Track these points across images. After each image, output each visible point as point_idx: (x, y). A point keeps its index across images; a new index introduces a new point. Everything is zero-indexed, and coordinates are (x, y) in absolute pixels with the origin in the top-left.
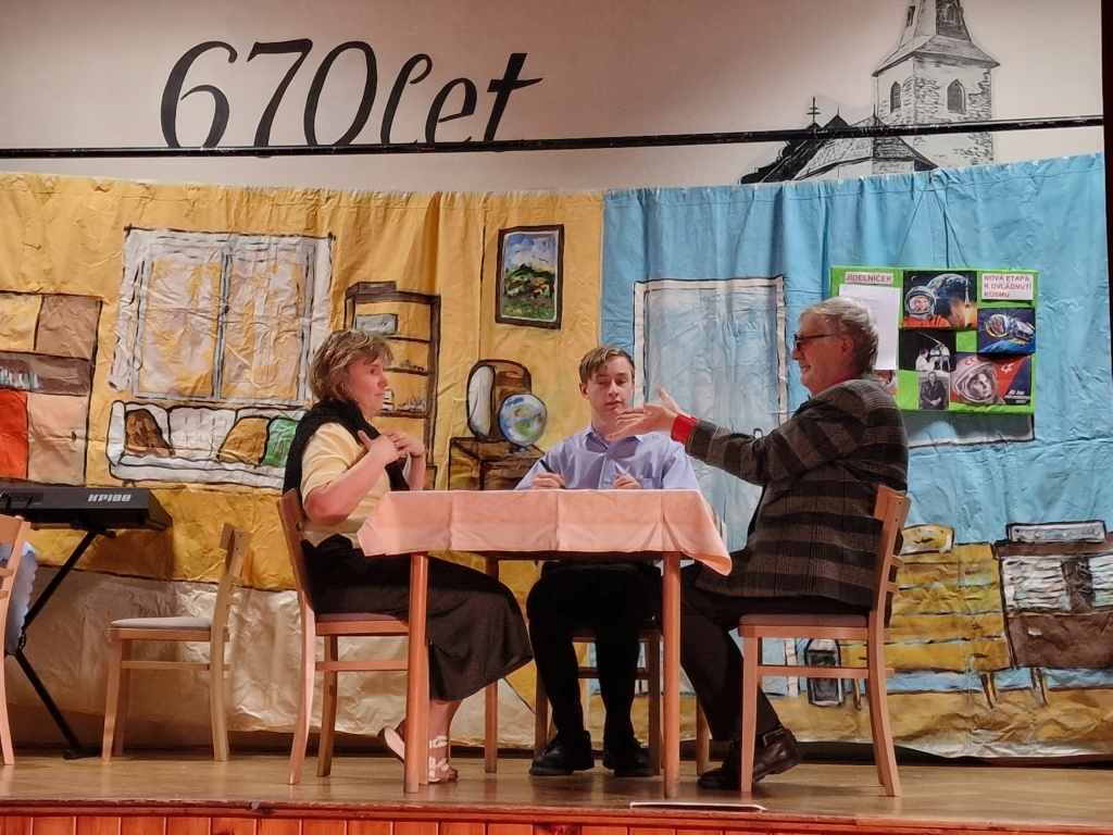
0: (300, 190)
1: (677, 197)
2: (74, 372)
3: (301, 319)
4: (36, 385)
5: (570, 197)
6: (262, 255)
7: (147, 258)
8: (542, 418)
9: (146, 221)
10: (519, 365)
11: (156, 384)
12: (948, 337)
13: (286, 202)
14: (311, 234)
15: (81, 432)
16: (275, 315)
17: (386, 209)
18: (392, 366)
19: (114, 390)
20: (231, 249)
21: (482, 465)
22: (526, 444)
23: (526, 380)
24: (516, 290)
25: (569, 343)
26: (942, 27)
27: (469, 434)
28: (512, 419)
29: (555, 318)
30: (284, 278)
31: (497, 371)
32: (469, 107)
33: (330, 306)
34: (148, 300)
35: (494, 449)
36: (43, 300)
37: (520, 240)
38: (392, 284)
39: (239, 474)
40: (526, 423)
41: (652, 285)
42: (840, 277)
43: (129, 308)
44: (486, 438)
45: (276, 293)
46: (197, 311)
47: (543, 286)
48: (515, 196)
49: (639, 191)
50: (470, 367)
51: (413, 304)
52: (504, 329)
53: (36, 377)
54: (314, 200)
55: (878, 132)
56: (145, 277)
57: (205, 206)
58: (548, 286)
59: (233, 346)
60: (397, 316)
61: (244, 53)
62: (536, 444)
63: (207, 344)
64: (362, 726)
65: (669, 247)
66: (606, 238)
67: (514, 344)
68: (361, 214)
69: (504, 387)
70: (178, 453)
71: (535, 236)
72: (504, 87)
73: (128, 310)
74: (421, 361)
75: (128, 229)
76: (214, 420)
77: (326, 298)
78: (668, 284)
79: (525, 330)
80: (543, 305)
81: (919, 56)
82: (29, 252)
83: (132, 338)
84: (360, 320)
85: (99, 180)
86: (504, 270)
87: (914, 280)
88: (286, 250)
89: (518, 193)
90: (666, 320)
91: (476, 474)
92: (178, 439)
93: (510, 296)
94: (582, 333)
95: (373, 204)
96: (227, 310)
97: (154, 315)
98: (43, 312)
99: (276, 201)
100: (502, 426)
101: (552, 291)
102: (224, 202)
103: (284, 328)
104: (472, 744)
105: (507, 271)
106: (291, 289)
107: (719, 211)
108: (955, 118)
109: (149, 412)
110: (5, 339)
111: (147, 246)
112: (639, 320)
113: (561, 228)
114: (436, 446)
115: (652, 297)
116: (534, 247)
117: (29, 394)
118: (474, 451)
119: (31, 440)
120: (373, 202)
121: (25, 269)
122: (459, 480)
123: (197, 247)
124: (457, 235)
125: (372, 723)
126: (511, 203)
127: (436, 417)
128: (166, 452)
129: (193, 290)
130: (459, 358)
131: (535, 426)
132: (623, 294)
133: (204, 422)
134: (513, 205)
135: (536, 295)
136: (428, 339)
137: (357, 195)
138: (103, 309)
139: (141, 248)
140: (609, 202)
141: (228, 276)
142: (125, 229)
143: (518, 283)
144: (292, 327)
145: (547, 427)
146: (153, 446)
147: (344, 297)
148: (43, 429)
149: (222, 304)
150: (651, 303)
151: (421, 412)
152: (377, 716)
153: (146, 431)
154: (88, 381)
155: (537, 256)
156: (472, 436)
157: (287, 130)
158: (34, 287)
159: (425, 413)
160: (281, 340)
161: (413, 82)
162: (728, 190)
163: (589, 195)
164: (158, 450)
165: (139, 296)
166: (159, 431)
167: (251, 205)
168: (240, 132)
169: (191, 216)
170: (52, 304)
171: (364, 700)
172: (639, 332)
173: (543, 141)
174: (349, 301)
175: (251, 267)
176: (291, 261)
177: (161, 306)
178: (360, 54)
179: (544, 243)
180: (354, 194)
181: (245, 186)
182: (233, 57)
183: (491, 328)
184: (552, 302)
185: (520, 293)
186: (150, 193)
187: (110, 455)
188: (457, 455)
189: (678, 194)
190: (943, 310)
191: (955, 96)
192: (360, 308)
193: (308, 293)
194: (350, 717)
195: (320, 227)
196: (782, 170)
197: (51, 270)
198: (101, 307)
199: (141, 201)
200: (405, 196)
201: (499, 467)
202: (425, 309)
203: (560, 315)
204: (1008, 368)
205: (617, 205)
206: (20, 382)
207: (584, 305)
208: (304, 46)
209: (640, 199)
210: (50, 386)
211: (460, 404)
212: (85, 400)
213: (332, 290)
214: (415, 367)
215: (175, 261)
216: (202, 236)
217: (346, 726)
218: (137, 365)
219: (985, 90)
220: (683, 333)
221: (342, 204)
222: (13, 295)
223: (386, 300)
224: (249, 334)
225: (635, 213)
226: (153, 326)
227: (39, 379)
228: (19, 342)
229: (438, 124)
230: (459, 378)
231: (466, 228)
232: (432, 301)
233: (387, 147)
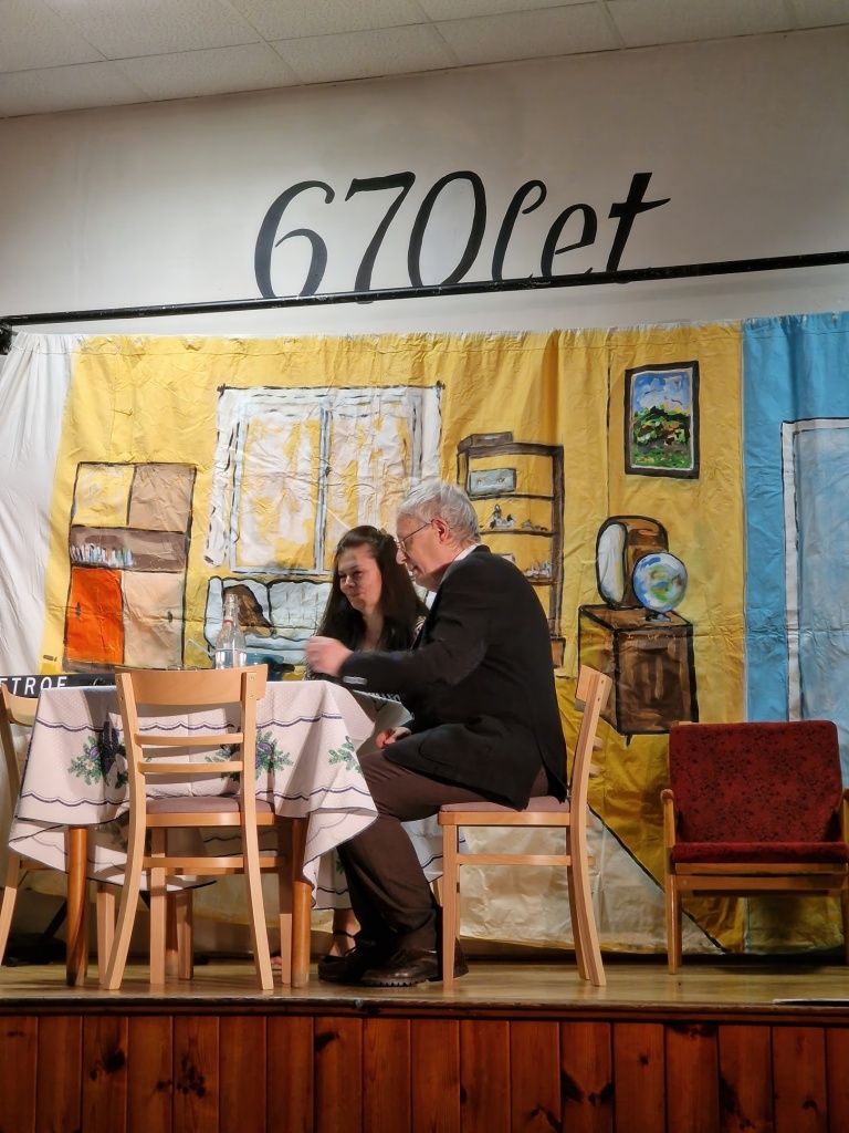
0: (405, 335)
1: (826, 323)
2: (168, 546)
3: (410, 478)
4: (130, 563)
5: (704, 329)
6: (365, 409)
7: (241, 419)
8: (681, 581)
9: (240, 380)
10: (653, 521)
11: (254, 556)
13: (391, 350)
14: (417, 383)
15: (177, 613)
16: (380, 474)
17: (500, 352)
18: (512, 528)
19: (210, 565)
20: (331, 404)
21: (615, 635)
22: (665, 610)
23: (662, 538)
24: (648, 437)
25: (710, 494)
27: (600, 601)
28: (647, 583)
29: (692, 466)
30: (389, 435)
31: (629, 529)
32: (589, 236)
33: (441, 461)
34: (243, 464)
35: (628, 617)
36: (135, 471)
37: (649, 380)
38: (508, 436)
40: (664, 586)
41: (802, 425)
43: (224, 474)
44: (619, 604)
45: (381, 450)
46: (296, 474)
47: (677, 431)
48: (642, 331)
49: (783, 319)
50: (599, 525)
51: (534, 456)
52: (636, 481)
53: (129, 554)
54: (419, 346)
56: (240, 440)
57: (301, 360)
58: (683, 431)
59: (336, 512)
60: (515, 470)
61: (341, 190)
62: (675, 610)
63: (307, 511)
64: (492, 929)
65: (819, 380)
66: (748, 373)
67: (649, 498)
68: (472, 359)
69: (638, 547)
70: (281, 632)
71: (667, 376)
72: (626, 213)
73: (224, 477)
74: (544, 519)
75: (222, 389)
76: (317, 595)
77: (438, 454)
78: (821, 424)
79: (658, 482)
80: (678, 452)
82: (120, 419)
83: (228, 508)
84: (474, 477)
85: (190, 338)
86: (632, 414)
88: (391, 402)
89: (646, 328)
90: (820, 466)
91: (609, 647)
92: (279, 616)
93: (640, 444)
94: (723, 483)
95: (485, 346)
96: (328, 471)
97: (251, 481)
98: (135, 484)
99: (379, 349)
100: (637, 590)
101: (687, 435)
102: (322, 353)
103: (391, 489)
104: (616, 949)
105: (636, 415)
106: (397, 445)
109: (247, 588)
110: (97, 515)
111: (241, 406)
112: (789, 466)
113: (695, 365)
114: (563, 616)
115: (803, 439)
116: (665, 388)
117: (123, 572)
118: (606, 620)
119: (127, 622)
120: (484, 344)
121: (116, 438)
122: (591, 654)
123: (295, 404)
124: (579, 378)
125: (503, 927)
126: (638, 339)
127: (562, 583)
128: (266, 631)
129: (291, 452)
130: (585, 516)
131: (674, 590)
132: (769, 437)
133: (307, 598)
134: (641, 341)
135: (669, 442)
136: (552, 495)
137: (467, 337)
138: (198, 477)
139: (235, 408)
140: (749, 332)
141: (328, 435)
142: (219, 389)
143: (649, 429)
144: (400, 487)
145: (689, 590)
146: (253, 625)
147: (456, 452)
148: (138, 610)
149: (322, 465)
150: (802, 446)
151: (545, 578)
152: (509, 919)
153: (246, 609)
154: (183, 557)
155: (670, 397)
156: (604, 603)
157: (390, 271)
158: (125, 457)
159: (551, 579)
160: (388, 503)
161: (525, 212)
163: (726, 325)
164: (259, 629)
165: (234, 461)
166: (258, 609)
167: (352, 354)
168: (341, 277)
169: (288, 372)
170: (144, 474)
171: (494, 902)
172: (789, 479)
173: (671, 268)
174: (462, 456)
175: (352, 422)
176: (397, 414)
177: (258, 471)
178: (467, 184)
179: (677, 383)
180: (464, 337)
181: (345, 335)
182: (330, 197)
183: (620, 480)
184: (688, 448)
185: (652, 440)
186: (243, 349)
187: (209, 636)
188: (587, 624)
189: (827, 318)
192: (474, 464)
193: (416, 449)
194: (479, 921)
195: (427, 377)
197: (143, 437)
198: (195, 474)
199: (234, 357)
200: (519, 337)
201: (636, 636)
202: (546, 461)
203: (697, 463)
205: (755, 336)
206: (113, 560)
207: (724, 450)
208: (406, 180)
209: (784, 326)
210: (145, 563)
211: (589, 567)
212: (180, 577)
213: (443, 444)
214: (537, 527)
215: (271, 420)
216: (300, 391)
217: (474, 930)
218: (234, 537)
220: (840, 479)
221: (450, 349)
222: (104, 467)
223: (502, 453)
224: (353, 497)
225: (779, 343)
226: (249, 494)
227: (133, 556)
228: (111, 517)
229: (555, 255)
230: (587, 538)
231: (589, 369)
232: (554, 453)
233: (498, 285)
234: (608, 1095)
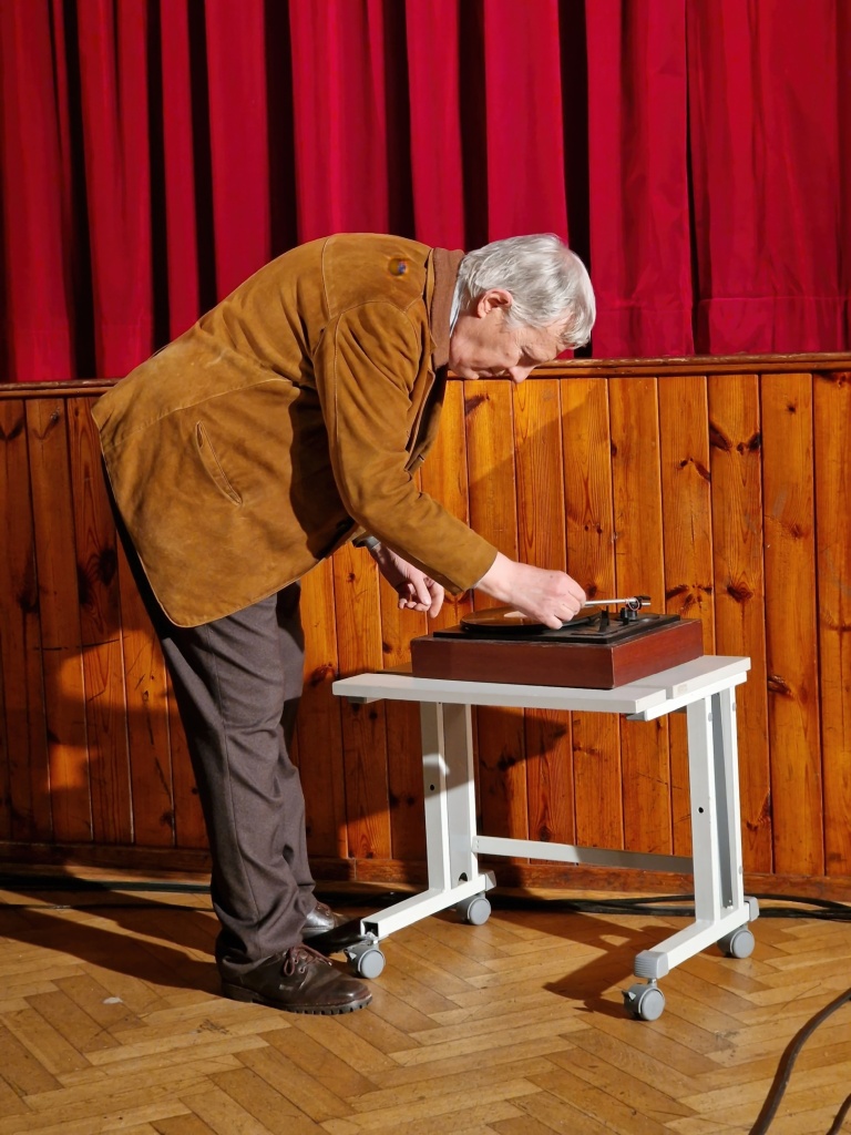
234: (756, 444)
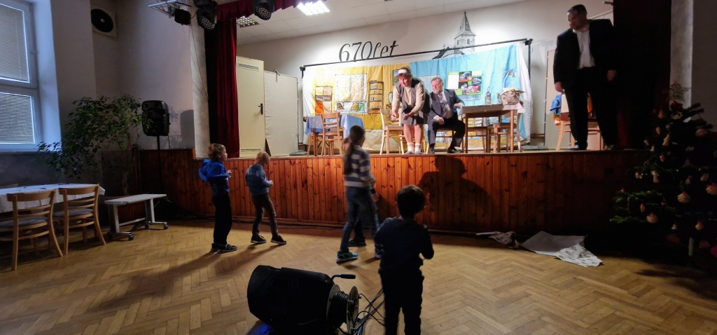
0: (361, 66)
2: (329, 98)
6: (356, 78)
7: (338, 79)
9: (338, 74)
11: (341, 99)
12: (467, 83)
13: (359, 68)
14: (363, 74)
15: (331, 107)
17: (375, 68)
19: (335, 100)
20: (351, 77)
26: (466, 30)
30: (359, 81)
32: (387, 51)
33: (367, 85)
36: (324, 87)
38: (376, 81)
39: (354, 112)
42: (449, 74)
45: (358, 83)
46: (346, 87)
50: (389, 93)
51: (380, 83)
53: (324, 99)
54: (363, 68)
55: (455, 49)
56: (338, 82)
57: (347, 70)
59: (352, 92)
60: (377, 86)
61: (351, 45)
63: (348, 92)
65: (421, 71)
68: (371, 69)
70: (345, 109)
72: (392, 47)
73: (336, 88)
74: (381, 93)
75: (336, 75)
76: (350, 104)
81: (462, 35)
82: (321, 80)
83: (337, 92)
84: (371, 87)
85: (331, 68)
87: (461, 73)
88: (360, 76)
89: (396, 64)
92: (345, 107)
97: (340, 88)
98: (324, 89)
99: (357, 68)
102: (349, 69)
106: (361, 82)
107: (429, 65)
108: (468, 45)
109: (340, 103)
110: (319, 93)
111: (338, 77)
114: (384, 106)
117: (323, 102)
119: (324, 109)
120: (373, 67)
121: (321, 83)
123: (346, 77)
124: (386, 71)
128: (343, 109)
129: (346, 84)
130: (387, 92)
133: (348, 104)
134: (395, 66)
138: (333, 88)
141: (351, 81)
146: (341, 108)
147: (369, 83)
148: (325, 107)
149: (350, 86)
153: (340, 106)
154: (331, 99)
157: (359, 57)
158: (322, 85)
159: (383, 101)
161: (378, 47)
162: (430, 61)
165: (338, 86)
166: (342, 106)
167: (353, 69)
168: (351, 58)
169: (345, 72)
173: (399, 55)
175: (354, 79)
176: (360, 78)
178: (369, 43)
180: (370, 66)
181: (352, 66)
182: (349, 46)
186: (338, 69)
187: (335, 110)
190: (466, 78)
191: (468, 42)
192: (371, 85)
193: (363, 83)
195: (364, 72)
196: (439, 57)
197: (325, 82)
200: (377, 66)
204: (477, 87)
206: (321, 100)
208: (360, 43)
209: (415, 63)
210: (326, 100)
211: (387, 99)
212: (331, 102)
213: (367, 82)
215: (343, 79)
216: (347, 75)
218: (338, 96)
219: (474, 40)
221: (368, 68)
222: (319, 87)
223: (375, 83)
224: (354, 90)
225: (415, 66)
226: (340, 90)
228: (321, 94)
230: (387, 95)
232: (382, 83)
233: (374, 58)
